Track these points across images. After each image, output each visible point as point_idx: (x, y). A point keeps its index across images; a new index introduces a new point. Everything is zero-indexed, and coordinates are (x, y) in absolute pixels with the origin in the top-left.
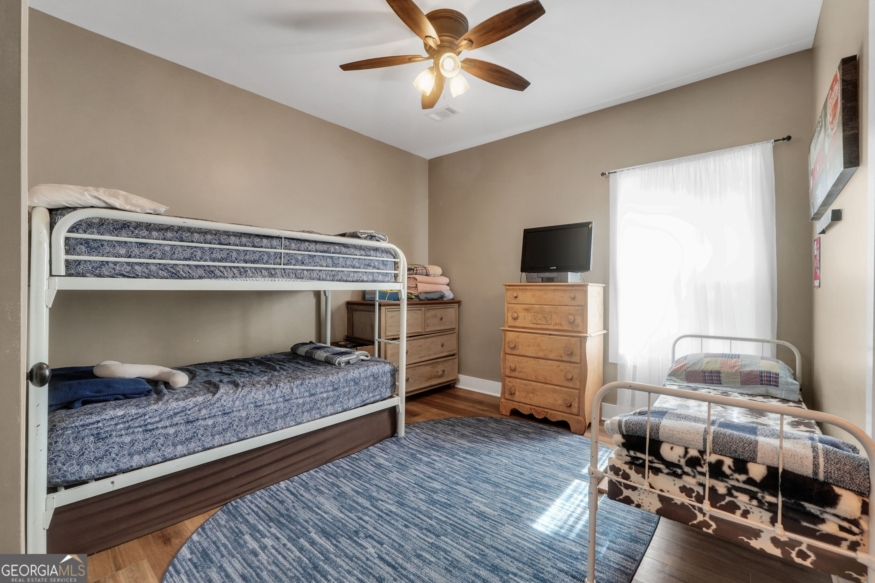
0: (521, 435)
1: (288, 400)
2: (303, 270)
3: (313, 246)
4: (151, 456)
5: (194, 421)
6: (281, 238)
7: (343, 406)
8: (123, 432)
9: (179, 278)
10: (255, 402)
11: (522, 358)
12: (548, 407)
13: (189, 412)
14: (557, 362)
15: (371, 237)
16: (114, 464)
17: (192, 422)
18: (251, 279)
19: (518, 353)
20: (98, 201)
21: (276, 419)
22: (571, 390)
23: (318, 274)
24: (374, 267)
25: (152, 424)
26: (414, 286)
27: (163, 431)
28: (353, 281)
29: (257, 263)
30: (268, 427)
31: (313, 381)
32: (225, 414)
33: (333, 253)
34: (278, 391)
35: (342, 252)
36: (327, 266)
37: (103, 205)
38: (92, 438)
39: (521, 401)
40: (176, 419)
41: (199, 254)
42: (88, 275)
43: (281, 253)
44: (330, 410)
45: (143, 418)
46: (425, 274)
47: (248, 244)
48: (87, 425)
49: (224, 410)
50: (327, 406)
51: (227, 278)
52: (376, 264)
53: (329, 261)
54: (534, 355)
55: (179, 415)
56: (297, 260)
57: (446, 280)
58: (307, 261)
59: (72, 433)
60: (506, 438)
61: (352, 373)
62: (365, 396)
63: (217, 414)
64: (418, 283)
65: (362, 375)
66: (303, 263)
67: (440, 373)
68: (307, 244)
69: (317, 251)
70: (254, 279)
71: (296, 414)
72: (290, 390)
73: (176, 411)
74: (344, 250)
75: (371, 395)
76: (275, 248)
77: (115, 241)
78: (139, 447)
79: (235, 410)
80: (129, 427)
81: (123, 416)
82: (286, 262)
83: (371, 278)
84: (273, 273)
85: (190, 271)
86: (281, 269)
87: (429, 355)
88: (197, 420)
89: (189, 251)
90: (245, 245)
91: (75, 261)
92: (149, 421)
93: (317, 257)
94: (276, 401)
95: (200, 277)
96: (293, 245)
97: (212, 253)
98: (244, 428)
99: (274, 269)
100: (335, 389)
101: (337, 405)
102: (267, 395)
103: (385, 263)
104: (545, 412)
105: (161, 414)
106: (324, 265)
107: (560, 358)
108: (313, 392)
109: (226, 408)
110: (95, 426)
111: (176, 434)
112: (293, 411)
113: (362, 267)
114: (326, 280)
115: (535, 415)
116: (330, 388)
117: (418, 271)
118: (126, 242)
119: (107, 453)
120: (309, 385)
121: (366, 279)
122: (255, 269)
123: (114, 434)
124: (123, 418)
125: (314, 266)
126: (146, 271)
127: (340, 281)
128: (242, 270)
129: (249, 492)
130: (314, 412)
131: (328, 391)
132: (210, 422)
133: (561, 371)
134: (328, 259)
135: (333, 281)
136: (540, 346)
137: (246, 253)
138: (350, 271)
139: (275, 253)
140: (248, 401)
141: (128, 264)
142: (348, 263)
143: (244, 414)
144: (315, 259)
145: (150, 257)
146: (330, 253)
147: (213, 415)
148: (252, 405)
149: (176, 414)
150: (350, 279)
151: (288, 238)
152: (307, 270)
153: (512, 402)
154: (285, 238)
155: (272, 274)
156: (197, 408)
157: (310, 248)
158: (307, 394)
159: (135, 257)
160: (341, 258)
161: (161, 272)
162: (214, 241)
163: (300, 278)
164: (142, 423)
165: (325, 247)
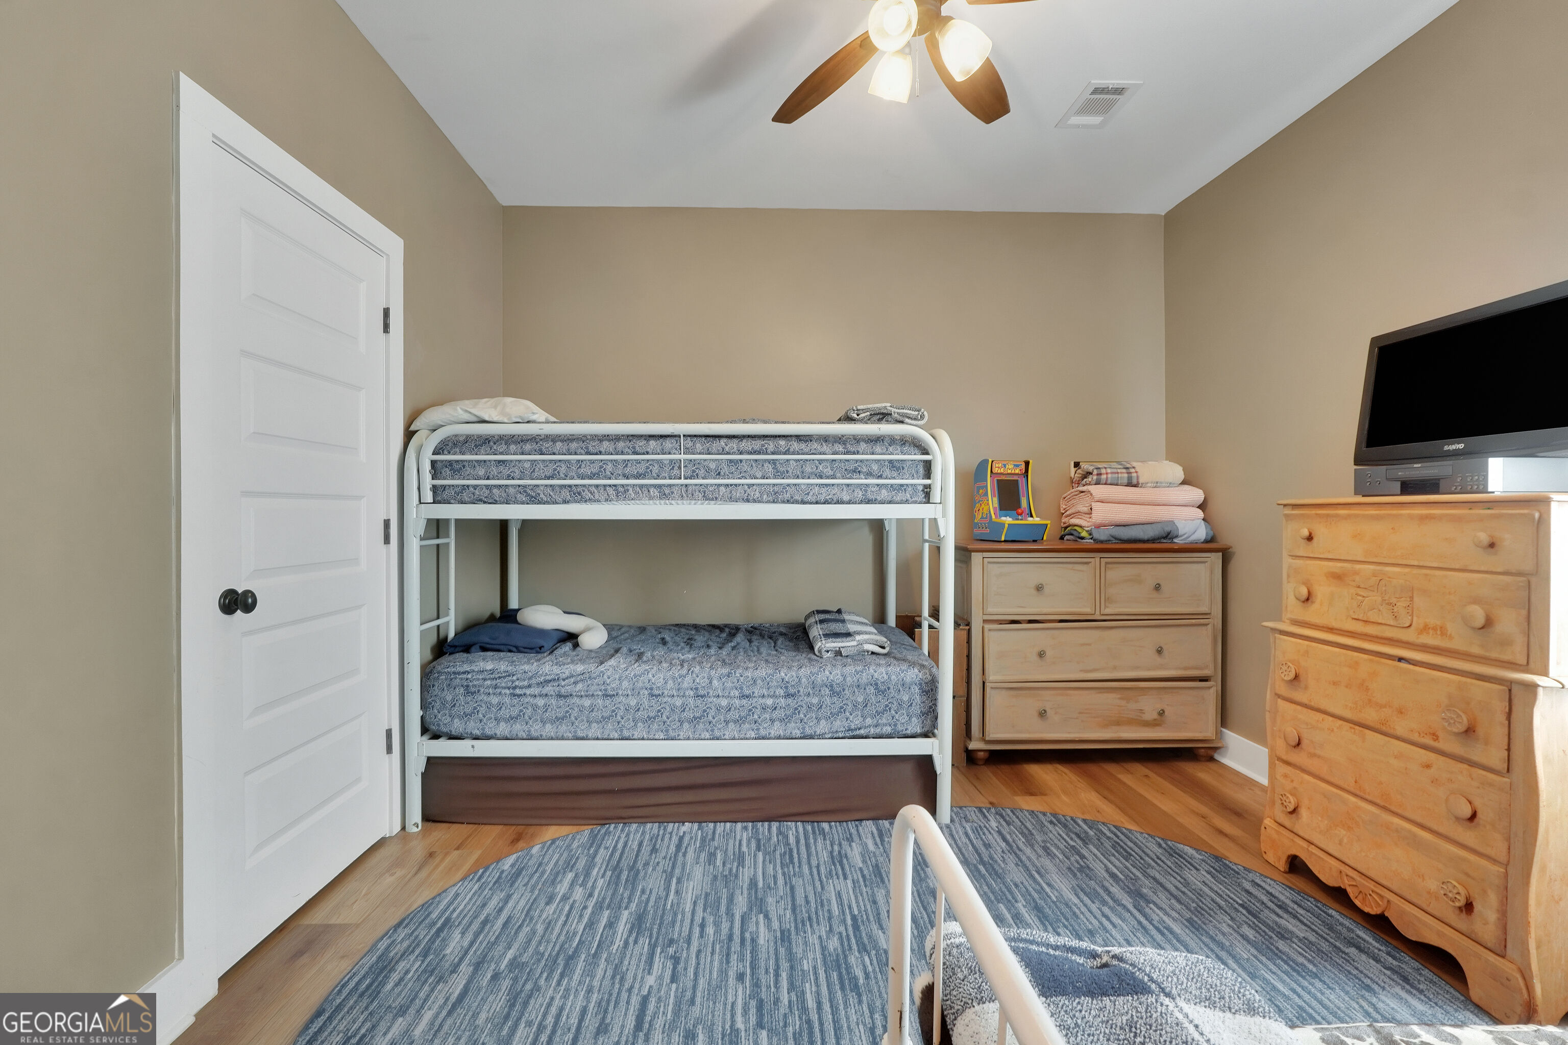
0: (1250, 933)
1: (702, 697)
2: (719, 485)
3: (734, 444)
4: (518, 728)
5: (567, 696)
6: (680, 436)
7: (804, 728)
8: (491, 691)
9: (540, 502)
10: (651, 689)
11: (1320, 716)
12: (1394, 887)
13: (563, 683)
14: (1423, 751)
15: (882, 416)
16: (480, 725)
17: (565, 697)
18: (633, 501)
19: (1305, 700)
20: (469, 415)
21: (681, 722)
22: (1472, 857)
23: (745, 491)
24: (869, 475)
25: (521, 688)
26: (1086, 509)
27: (532, 700)
28: (817, 503)
29: (643, 478)
30: (667, 731)
31: (749, 674)
32: (607, 696)
33: (773, 453)
34: (688, 679)
35: (792, 450)
36: (763, 477)
37: (475, 419)
38: (462, 690)
39: (1315, 842)
40: (548, 689)
41: (563, 469)
42: (452, 501)
43: (680, 461)
44: (777, 729)
45: (510, 678)
46: (1125, 481)
47: (627, 449)
48: (459, 673)
49: (606, 690)
50: (772, 721)
51: (599, 501)
52: (875, 467)
53: (769, 468)
54: (1348, 714)
55: (551, 684)
56: (708, 470)
57: (1196, 495)
58: (725, 469)
59: (446, 679)
60: (1189, 921)
61: (827, 673)
62: (856, 722)
63: (595, 693)
64: (1093, 504)
65: (849, 679)
66: (719, 474)
67: (1151, 715)
68: (723, 442)
69: (741, 453)
70: (637, 502)
71: (714, 721)
72: (707, 681)
73: (548, 678)
74: (795, 445)
75: (869, 721)
76: (670, 453)
77: (476, 461)
78: (505, 713)
79: (621, 693)
80: (496, 687)
81: (492, 671)
82: (689, 473)
83: (859, 494)
84: (667, 492)
85: (552, 494)
86: (682, 485)
87: (1115, 668)
88: (571, 695)
89: (552, 466)
90: (622, 452)
91: (441, 486)
92: (517, 683)
93: (744, 463)
94: (682, 694)
95: (565, 502)
96: (698, 445)
97: (580, 467)
98: (632, 724)
99: (670, 486)
100: (788, 695)
101: (793, 724)
102: (670, 682)
103: (897, 465)
104: (1381, 897)
105: (530, 678)
106: (759, 474)
107: (1428, 741)
108: (747, 692)
109: (609, 687)
110: (465, 676)
111: (546, 707)
112: (710, 716)
113: (838, 475)
114: (759, 502)
115: (1352, 896)
116: (781, 692)
117: (1104, 477)
118: (485, 461)
119: (475, 711)
120: (742, 679)
121: (846, 498)
122: (641, 486)
123: (482, 690)
124: (492, 674)
125: (739, 478)
126: (504, 495)
127: (788, 502)
128: (622, 489)
129: (639, 820)
130: (747, 726)
131: (774, 696)
132: (587, 703)
133: (1434, 781)
134: (766, 465)
135: (774, 502)
136: (1367, 689)
137: (627, 465)
138: (812, 485)
139: (671, 461)
140: (640, 684)
141: (487, 486)
142: (808, 469)
143: (633, 702)
144: (740, 466)
145: (509, 477)
146: (767, 453)
147: (591, 693)
148: (646, 692)
149: (548, 682)
150: (809, 498)
151: (690, 436)
152: (727, 485)
153: (1291, 835)
154: (684, 436)
155: (665, 494)
156: (572, 680)
157: (727, 449)
158: (737, 693)
159: (493, 479)
160: (791, 462)
161: (519, 495)
162: (580, 451)
163: (712, 499)
164: (510, 684)
165: (757, 444)
